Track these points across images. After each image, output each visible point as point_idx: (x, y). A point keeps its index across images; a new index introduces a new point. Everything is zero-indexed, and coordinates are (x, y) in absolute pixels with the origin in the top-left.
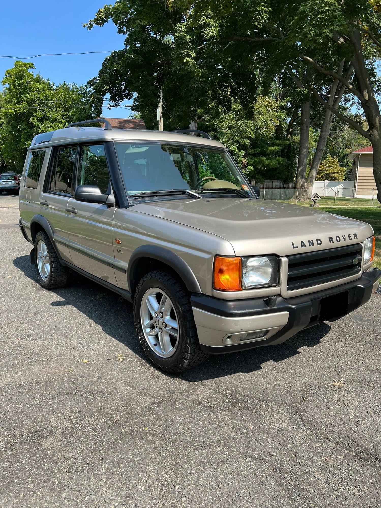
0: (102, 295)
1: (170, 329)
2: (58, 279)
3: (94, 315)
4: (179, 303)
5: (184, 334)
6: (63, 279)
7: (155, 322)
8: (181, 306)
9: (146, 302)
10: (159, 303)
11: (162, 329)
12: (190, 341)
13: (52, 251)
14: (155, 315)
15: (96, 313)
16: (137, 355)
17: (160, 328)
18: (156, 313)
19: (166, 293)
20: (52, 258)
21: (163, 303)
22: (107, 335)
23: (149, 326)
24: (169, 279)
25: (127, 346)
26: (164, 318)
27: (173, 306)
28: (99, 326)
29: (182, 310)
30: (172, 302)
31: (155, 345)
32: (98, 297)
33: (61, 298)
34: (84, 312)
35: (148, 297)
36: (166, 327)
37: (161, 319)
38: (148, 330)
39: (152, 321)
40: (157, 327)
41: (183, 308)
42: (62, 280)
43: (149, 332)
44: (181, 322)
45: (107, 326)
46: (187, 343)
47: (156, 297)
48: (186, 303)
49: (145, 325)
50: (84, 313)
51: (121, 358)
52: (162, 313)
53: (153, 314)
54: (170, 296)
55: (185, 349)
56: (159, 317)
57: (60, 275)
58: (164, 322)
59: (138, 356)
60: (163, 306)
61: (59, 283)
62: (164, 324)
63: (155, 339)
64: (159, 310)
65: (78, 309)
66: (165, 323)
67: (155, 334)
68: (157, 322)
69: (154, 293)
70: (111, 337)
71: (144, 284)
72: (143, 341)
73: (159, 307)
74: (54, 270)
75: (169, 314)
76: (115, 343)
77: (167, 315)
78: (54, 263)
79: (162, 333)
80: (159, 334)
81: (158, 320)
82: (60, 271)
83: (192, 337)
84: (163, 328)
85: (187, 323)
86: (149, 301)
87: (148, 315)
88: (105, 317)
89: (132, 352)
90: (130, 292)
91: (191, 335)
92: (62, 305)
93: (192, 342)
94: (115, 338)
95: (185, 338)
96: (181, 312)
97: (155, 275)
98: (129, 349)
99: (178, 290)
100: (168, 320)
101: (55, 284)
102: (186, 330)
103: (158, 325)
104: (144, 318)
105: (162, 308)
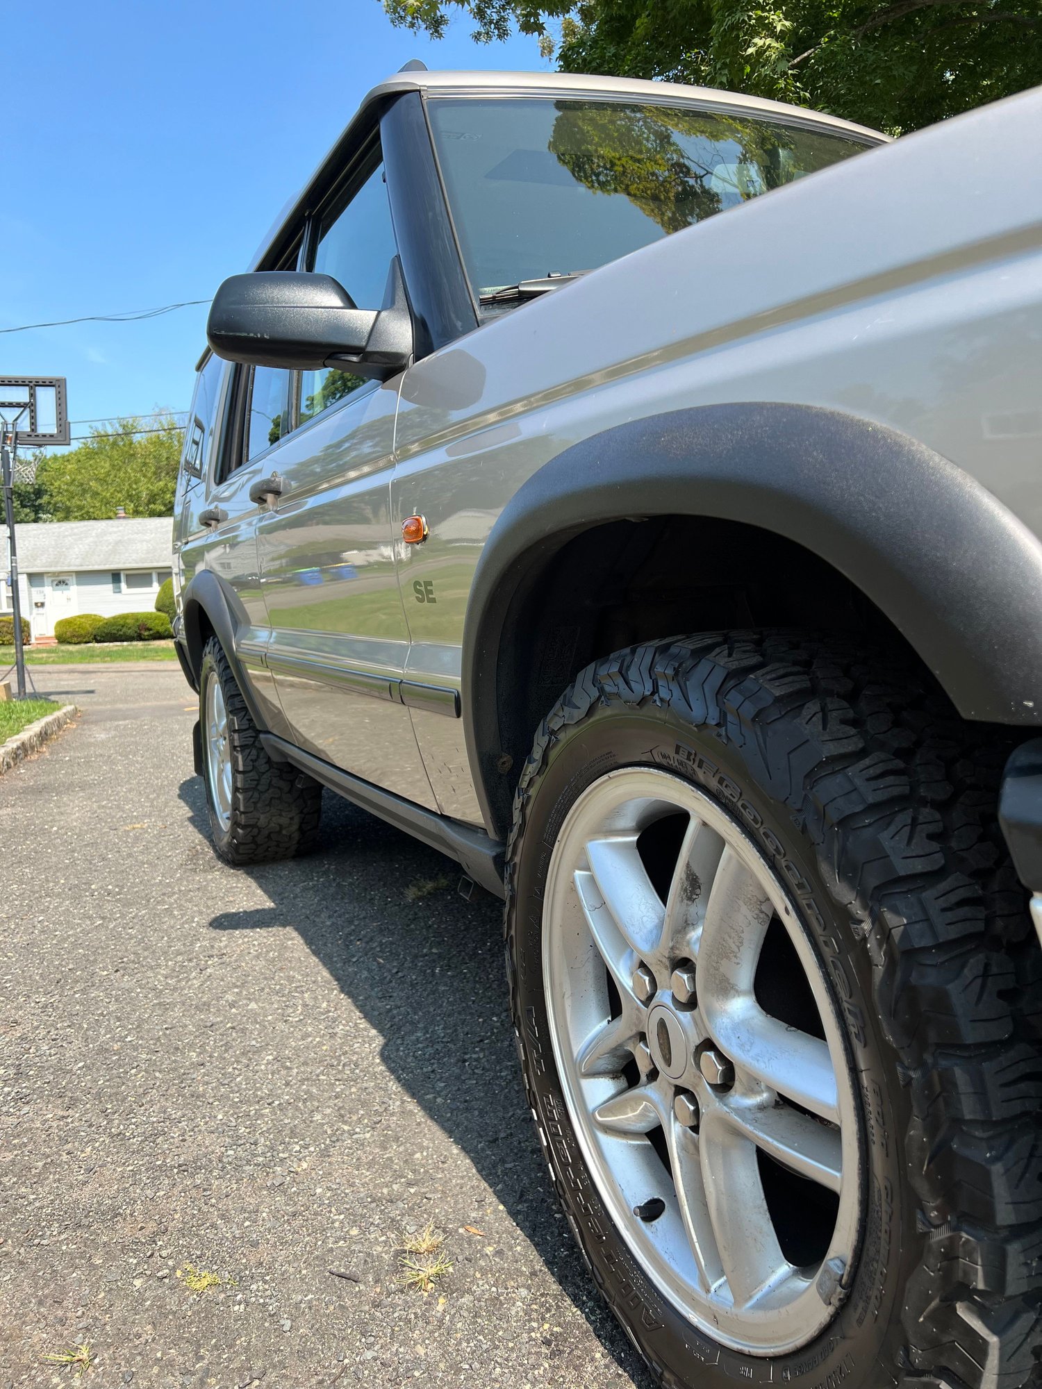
0: (430, 886)
1: (762, 1108)
2: (263, 820)
3: (365, 974)
4: (850, 872)
5: (922, 1188)
6: (284, 821)
7: (642, 1037)
8: (874, 898)
9: (573, 889)
10: (662, 889)
11: (692, 1098)
12: (997, 1276)
13: (238, 705)
14: (638, 983)
15: (380, 966)
16: (533, 1254)
17: (680, 1090)
18: (642, 965)
19: (715, 797)
20: (235, 731)
21: (696, 887)
22: (394, 1086)
23: (603, 1064)
24: (737, 675)
25: (488, 1172)
26: (710, 1013)
27: (780, 902)
28: (374, 1032)
29: (885, 934)
30: (773, 866)
31: (651, 1211)
32: (411, 894)
33: (265, 897)
34: (327, 961)
35: (583, 852)
36: (725, 1086)
37: (685, 1017)
38: (600, 1090)
39: (623, 1028)
40: (653, 1075)
41: (896, 922)
42: (280, 826)
43: (607, 1107)
44: (886, 1058)
45: (412, 1032)
46: (964, 1291)
47: (640, 844)
48: (919, 866)
49: (577, 1048)
50: (325, 964)
51: (430, 1269)
52: (685, 964)
53: (625, 978)
54: (748, 816)
55: (935, 1345)
56: (664, 996)
57: (269, 805)
58: (708, 1045)
59: (539, 1265)
60: (694, 909)
61: (269, 837)
62: (711, 1067)
63: (650, 1164)
64: (666, 943)
65: (309, 942)
66: (721, 1057)
67: (644, 1126)
68: (652, 1037)
69: (629, 819)
70: (412, 1105)
71: (553, 755)
72: (564, 1165)
73: (661, 925)
74: (245, 781)
75: (745, 974)
76: (422, 1148)
77: (725, 989)
78: (242, 751)
79: (695, 1129)
80: (674, 1134)
81: (662, 1025)
82: (270, 784)
83: (1017, 1231)
84: (706, 1096)
85: (960, 1075)
86: (592, 881)
87: (597, 978)
88: (413, 985)
89: (509, 1223)
90: (492, 834)
91: (1005, 1215)
92: (253, 926)
93: (1016, 1282)
94: (432, 1111)
95: (940, 1235)
96: (879, 958)
97: (623, 673)
98: (491, 1198)
99: (832, 749)
100: (741, 1026)
101: (254, 841)
102: (942, 1157)
103: (660, 1065)
104: (568, 1003)
105: (685, 925)
